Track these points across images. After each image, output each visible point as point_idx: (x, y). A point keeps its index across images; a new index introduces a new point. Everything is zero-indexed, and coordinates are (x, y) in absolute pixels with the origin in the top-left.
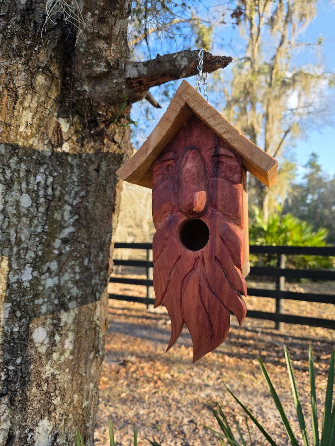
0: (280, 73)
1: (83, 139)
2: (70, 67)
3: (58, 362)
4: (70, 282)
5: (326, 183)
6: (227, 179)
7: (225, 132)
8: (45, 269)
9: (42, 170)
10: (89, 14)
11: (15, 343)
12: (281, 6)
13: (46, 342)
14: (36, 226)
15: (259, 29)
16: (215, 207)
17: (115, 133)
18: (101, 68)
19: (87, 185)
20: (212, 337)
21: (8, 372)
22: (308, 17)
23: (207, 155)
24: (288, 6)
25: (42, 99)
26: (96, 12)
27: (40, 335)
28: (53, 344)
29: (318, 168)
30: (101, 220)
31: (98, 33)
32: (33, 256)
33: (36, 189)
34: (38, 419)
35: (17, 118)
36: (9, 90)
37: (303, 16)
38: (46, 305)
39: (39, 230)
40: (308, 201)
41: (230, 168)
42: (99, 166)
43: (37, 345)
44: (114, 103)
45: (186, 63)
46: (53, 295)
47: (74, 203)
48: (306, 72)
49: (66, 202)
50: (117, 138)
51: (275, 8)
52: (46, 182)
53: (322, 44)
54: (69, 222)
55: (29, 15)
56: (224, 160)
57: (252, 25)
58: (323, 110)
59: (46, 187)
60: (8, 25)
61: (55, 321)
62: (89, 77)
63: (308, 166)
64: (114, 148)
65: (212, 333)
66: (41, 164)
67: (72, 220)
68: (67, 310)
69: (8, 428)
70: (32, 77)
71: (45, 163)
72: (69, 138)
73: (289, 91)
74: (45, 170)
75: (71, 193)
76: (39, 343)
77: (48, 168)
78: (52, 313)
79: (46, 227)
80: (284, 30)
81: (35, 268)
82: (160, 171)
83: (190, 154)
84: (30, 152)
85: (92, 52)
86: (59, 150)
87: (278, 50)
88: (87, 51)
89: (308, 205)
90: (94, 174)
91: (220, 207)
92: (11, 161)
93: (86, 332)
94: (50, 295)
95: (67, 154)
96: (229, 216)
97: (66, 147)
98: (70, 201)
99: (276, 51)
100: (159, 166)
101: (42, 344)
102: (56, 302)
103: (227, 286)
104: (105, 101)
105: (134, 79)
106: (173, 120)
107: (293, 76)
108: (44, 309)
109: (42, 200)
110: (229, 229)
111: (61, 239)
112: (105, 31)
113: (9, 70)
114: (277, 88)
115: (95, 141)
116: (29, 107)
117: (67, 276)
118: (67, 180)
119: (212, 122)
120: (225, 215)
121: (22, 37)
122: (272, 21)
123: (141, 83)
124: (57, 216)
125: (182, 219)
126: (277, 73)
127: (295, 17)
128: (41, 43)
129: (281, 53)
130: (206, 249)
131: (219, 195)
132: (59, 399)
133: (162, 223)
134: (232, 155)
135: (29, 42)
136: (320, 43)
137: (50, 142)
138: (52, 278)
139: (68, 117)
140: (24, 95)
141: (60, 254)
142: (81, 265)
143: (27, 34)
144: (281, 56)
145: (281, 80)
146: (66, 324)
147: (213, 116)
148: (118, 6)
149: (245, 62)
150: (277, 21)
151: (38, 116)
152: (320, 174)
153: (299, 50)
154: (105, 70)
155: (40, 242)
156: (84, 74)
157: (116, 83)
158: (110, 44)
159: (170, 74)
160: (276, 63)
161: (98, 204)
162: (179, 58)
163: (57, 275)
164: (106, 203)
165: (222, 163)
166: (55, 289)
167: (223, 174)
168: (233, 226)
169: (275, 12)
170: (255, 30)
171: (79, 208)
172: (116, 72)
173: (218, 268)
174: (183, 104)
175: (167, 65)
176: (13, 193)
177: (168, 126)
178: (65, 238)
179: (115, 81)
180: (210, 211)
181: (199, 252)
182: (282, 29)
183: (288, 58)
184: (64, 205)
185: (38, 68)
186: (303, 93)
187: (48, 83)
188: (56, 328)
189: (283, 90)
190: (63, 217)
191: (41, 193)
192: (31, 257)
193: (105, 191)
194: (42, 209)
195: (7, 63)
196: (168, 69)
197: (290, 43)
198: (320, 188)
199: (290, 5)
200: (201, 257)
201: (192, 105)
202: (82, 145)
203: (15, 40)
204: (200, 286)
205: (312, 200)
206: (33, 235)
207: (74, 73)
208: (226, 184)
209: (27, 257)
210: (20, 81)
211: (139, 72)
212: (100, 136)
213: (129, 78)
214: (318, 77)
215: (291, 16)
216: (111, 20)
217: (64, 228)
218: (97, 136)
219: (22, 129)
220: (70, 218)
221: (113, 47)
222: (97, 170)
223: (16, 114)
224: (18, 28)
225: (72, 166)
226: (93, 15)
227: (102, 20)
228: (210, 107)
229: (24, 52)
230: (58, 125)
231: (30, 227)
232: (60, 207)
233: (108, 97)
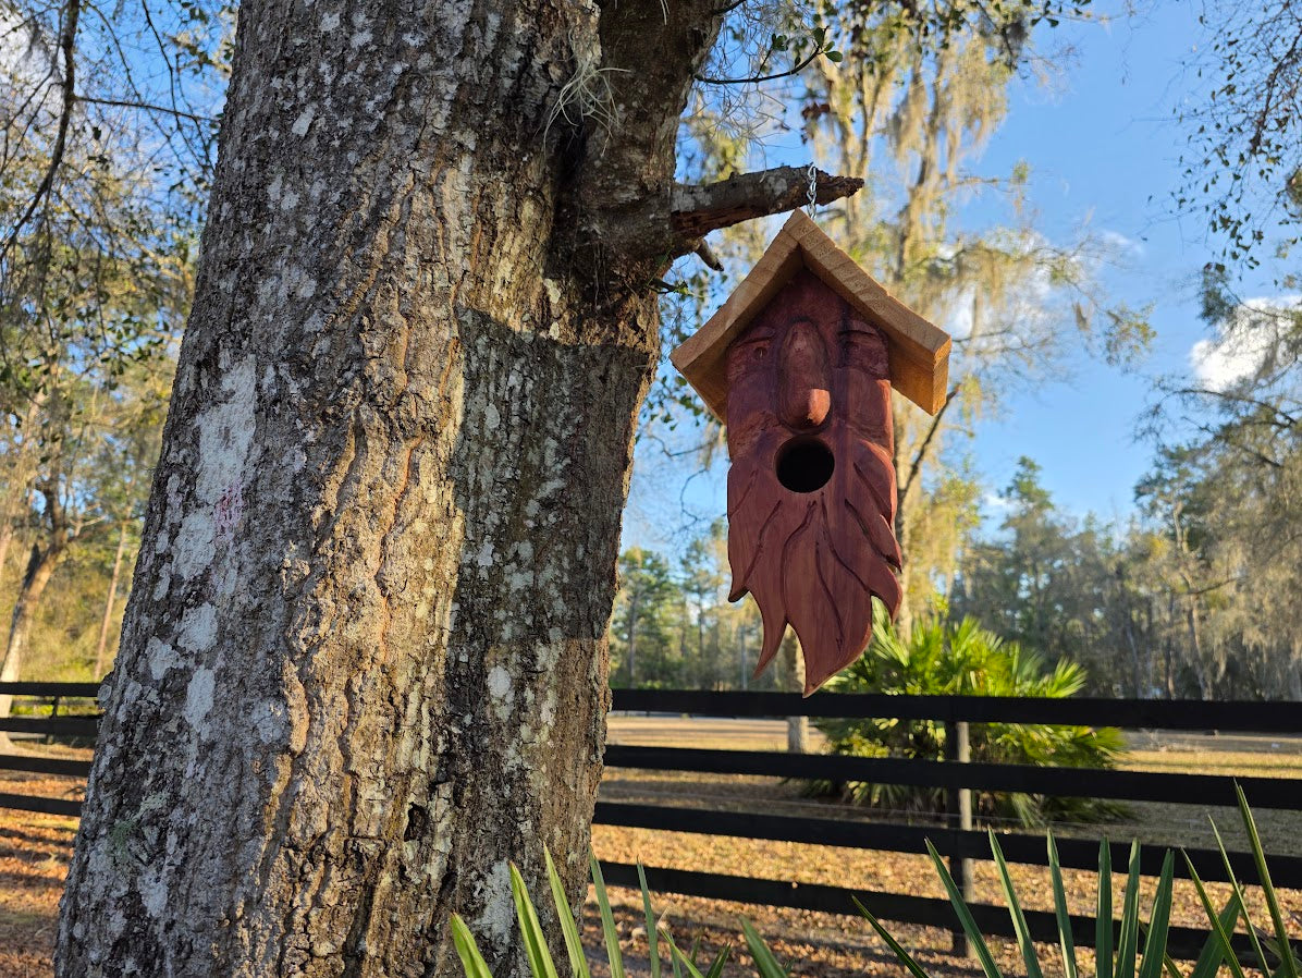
0: (923, 249)
1: (581, 319)
2: (570, 191)
3: (530, 745)
4: (553, 586)
5: (1067, 543)
6: (865, 369)
7: (862, 292)
8: (511, 554)
9: (517, 367)
10: (622, 107)
11: (461, 684)
12: (916, 92)
13: (510, 699)
14: (504, 466)
15: (864, 143)
16: (845, 416)
17: (638, 311)
18: (630, 194)
19: (586, 405)
20: (840, 641)
21: (451, 738)
22: (987, 119)
23: (830, 332)
24: (936, 92)
25: (528, 242)
26: (635, 104)
27: (499, 682)
28: (521, 706)
29: (1043, 502)
30: (605, 477)
31: (633, 137)
32: (497, 522)
33: (507, 398)
34: (492, 857)
35: (492, 270)
36: (484, 223)
37: (973, 116)
38: (510, 624)
39: (508, 475)
40: (1023, 594)
41: (869, 353)
42: (607, 371)
43: (494, 701)
44: (641, 257)
45: (785, 188)
46: (523, 607)
47: (564, 436)
48: (991, 244)
49: (547, 431)
50: (641, 322)
51: (902, 97)
52: (523, 387)
53: (1028, 180)
54: (553, 470)
55: (516, 104)
56: (859, 340)
57: (845, 135)
58: (1044, 342)
59: (523, 398)
60: (485, 119)
61: (525, 660)
62: (603, 209)
63: (1014, 493)
64: (633, 339)
65: (842, 635)
66: (516, 356)
67: (559, 466)
68: (546, 642)
69: (448, 851)
70: (517, 205)
71: (523, 354)
72: (561, 316)
73: (949, 294)
74: (523, 367)
75: (557, 417)
76: (498, 699)
77: (527, 363)
78: (522, 641)
79: (519, 472)
80: (928, 146)
81: (499, 547)
82: (744, 358)
83: (799, 329)
84: (504, 330)
85: (616, 166)
86: (542, 334)
87: (913, 193)
88: (608, 166)
89: (1023, 604)
90: (597, 384)
91: (852, 416)
92: (479, 341)
93: (577, 698)
94: (518, 605)
95: (555, 343)
96: (869, 431)
97: (555, 331)
98: (557, 431)
99: (907, 195)
100: (740, 350)
101: (502, 701)
102: (529, 621)
103: (867, 551)
104: (628, 252)
105: (686, 213)
106: (774, 270)
107: (957, 255)
108: (507, 632)
109: (515, 420)
110: (870, 452)
111: (539, 501)
112: (643, 134)
113: (486, 191)
114: (917, 285)
115: (602, 326)
116: (509, 253)
117: (549, 573)
118: (552, 393)
119: (841, 276)
120: (861, 430)
121: (507, 140)
122: (897, 125)
123: (696, 221)
124: (533, 457)
125: (785, 437)
126: (914, 248)
127: (955, 118)
128: (532, 150)
129: (921, 199)
130: (829, 488)
131: (852, 396)
132: (529, 823)
133: (746, 447)
134: (874, 332)
135: (515, 148)
136: (1021, 178)
137: (533, 318)
138: (522, 573)
139: (559, 279)
140: (505, 232)
141: (538, 528)
142: (572, 554)
143: (514, 135)
144: (922, 207)
145: (926, 264)
146: (545, 670)
147: (843, 265)
148: (671, 95)
149: (831, 220)
150: (907, 128)
151: (519, 269)
152: (1050, 515)
153: (967, 195)
154: (637, 198)
155: (508, 497)
156: (595, 205)
157: (654, 219)
158: (648, 156)
159: (752, 206)
160: (910, 224)
161: (601, 445)
162: (771, 179)
163: (531, 568)
164: (613, 445)
165: (856, 345)
166: (527, 594)
167: (858, 362)
168: (876, 448)
169: (904, 104)
170: (854, 144)
171: (572, 445)
172: (655, 201)
173: (851, 519)
174: (793, 245)
175: (749, 190)
176: (477, 398)
177: (765, 280)
178: (548, 498)
179: (652, 216)
180: (834, 423)
181: (817, 493)
182: (923, 143)
183: (942, 212)
184: (545, 438)
185: (527, 190)
186: (984, 298)
187: (537, 217)
188: (527, 676)
189: (933, 289)
190: (543, 459)
191: (515, 407)
192: (493, 524)
193: (614, 421)
194: (514, 437)
195: (484, 179)
196: (750, 196)
197: (944, 176)
198: (1054, 555)
199: (941, 91)
200: (819, 502)
201: (808, 248)
202: (580, 331)
203: (496, 143)
204: (817, 552)
205: (1034, 589)
206: (498, 482)
207: (576, 203)
208: (863, 377)
209: (487, 522)
210: (500, 207)
211: (697, 202)
212: (611, 316)
213: (678, 213)
214: (1023, 259)
215: (944, 114)
216: (657, 118)
217: (544, 480)
218: (606, 315)
219: (496, 289)
220: (556, 462)
221: (654, 160)
222: (603, 379)
223: (491, 262)
224: (499, 125)
225: (560, 367)
226: (628, 108)
227: (641, 117)
228: (838, 252)
229: (508, 164)
230: (545, 290)
231: (495, 466)
232: (538, 440)
233: (634, 243)
